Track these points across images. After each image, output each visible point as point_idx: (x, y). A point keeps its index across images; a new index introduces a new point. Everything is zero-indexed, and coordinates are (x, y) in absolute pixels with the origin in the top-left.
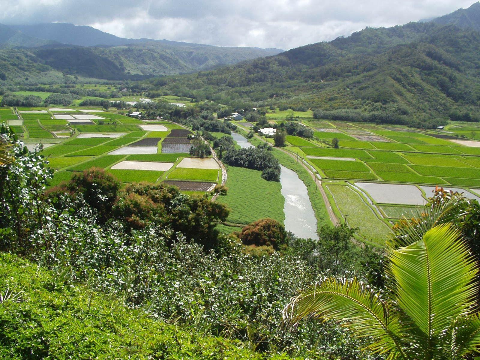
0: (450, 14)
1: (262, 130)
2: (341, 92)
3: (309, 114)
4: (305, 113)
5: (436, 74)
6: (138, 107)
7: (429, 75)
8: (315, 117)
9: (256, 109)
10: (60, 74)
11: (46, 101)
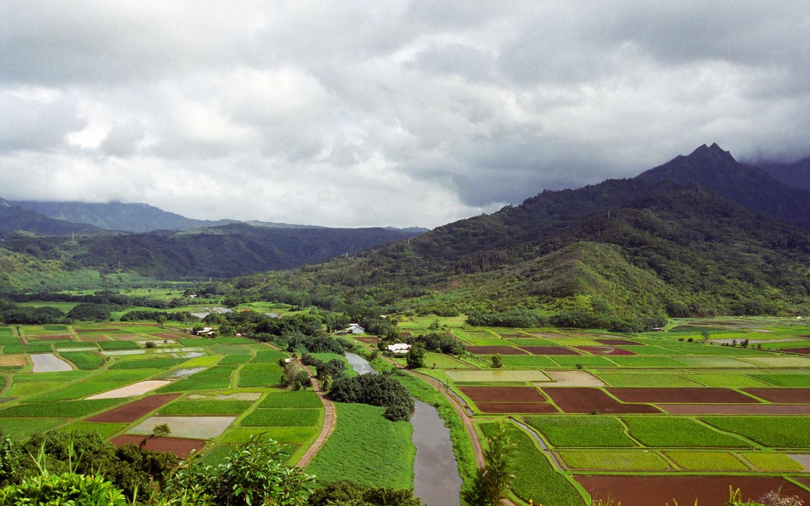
0: (664, 165)
1: (391, 347)
2: (508, 286)
3: (461, 319)
4: (456, 318)
5: (645, 252)
6: (209, 320)
7: (636, 254)
8: (470, 322)
9: (383, 316)
10: (95, 274)
11: (70, 315)
